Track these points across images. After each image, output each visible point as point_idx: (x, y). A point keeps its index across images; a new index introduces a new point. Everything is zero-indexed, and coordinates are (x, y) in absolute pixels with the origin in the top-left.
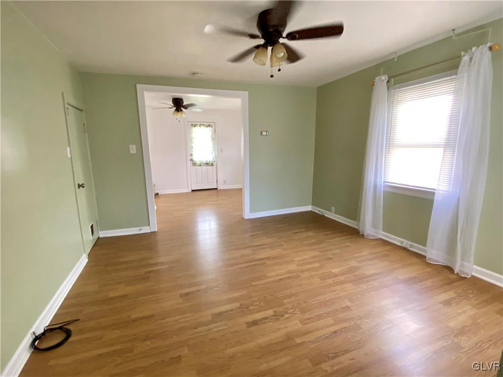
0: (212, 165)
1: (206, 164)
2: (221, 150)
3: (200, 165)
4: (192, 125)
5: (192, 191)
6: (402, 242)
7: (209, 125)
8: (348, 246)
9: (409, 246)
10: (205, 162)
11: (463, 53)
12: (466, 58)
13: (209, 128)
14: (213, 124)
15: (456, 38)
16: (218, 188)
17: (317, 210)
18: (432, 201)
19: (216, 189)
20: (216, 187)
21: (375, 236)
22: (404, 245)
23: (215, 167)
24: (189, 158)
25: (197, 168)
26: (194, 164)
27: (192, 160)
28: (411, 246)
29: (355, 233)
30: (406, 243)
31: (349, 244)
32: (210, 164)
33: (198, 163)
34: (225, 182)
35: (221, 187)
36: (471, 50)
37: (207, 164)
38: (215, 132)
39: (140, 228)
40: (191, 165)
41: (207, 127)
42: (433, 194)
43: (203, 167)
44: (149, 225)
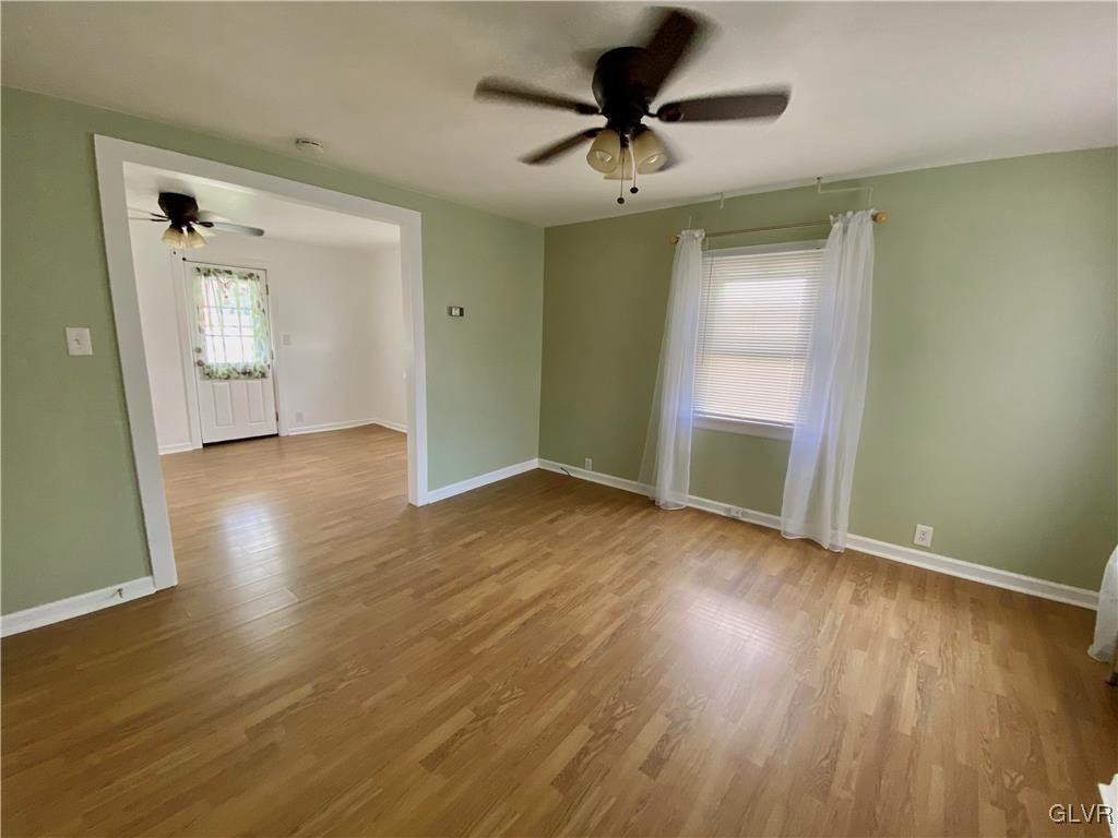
0: (263, 375)
1: (244, 373)
2: (287, 340)
3: (228, 377)
4: (199, 270)
5: (205, 445)
6: (729, 510)
7: (251, 275)
8: (658, 532)
9: (740, 515)
10: (240, 370)
11: (831, 217)
12: (837, 226)
13: (249, 280)
14: (262, 273)
15: (823, 192)
16: (282, 434)
17: (555, 467)
18: (789, 443)
19: (277, 435)
20: (275, 433)
21: (677, 505)
22: (733, 514)
23: (269, 380)
24: (194, 357)
25: (217, 383)
26: (209, 375)
27: (200, 364)
28: (744, 514)
29: (649, 504)
30: (736, 511)
31: (657, 527)
32: (257, 374)
33: (222, 370)
34: (300, 417)
35: (288, 430)
36: (845, 215)
37: (247, 374)
38: (268, 293)
39: (119, 587)
40: (199, 376)
41: (245, 278)
42: (791, 431)
43: (234, 382)
44: (150, 572)
